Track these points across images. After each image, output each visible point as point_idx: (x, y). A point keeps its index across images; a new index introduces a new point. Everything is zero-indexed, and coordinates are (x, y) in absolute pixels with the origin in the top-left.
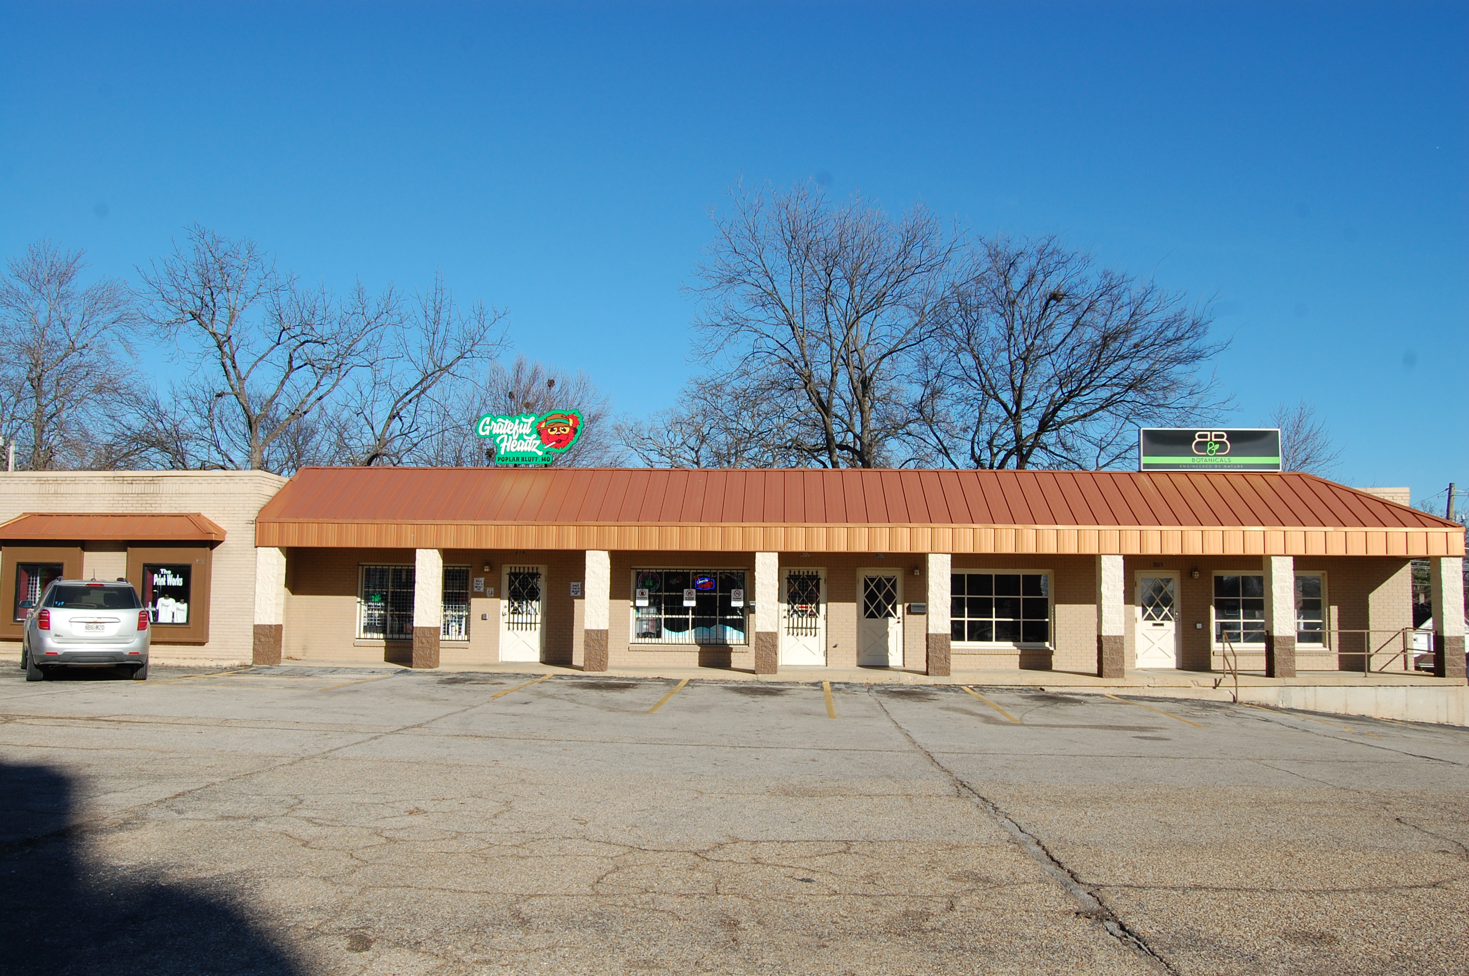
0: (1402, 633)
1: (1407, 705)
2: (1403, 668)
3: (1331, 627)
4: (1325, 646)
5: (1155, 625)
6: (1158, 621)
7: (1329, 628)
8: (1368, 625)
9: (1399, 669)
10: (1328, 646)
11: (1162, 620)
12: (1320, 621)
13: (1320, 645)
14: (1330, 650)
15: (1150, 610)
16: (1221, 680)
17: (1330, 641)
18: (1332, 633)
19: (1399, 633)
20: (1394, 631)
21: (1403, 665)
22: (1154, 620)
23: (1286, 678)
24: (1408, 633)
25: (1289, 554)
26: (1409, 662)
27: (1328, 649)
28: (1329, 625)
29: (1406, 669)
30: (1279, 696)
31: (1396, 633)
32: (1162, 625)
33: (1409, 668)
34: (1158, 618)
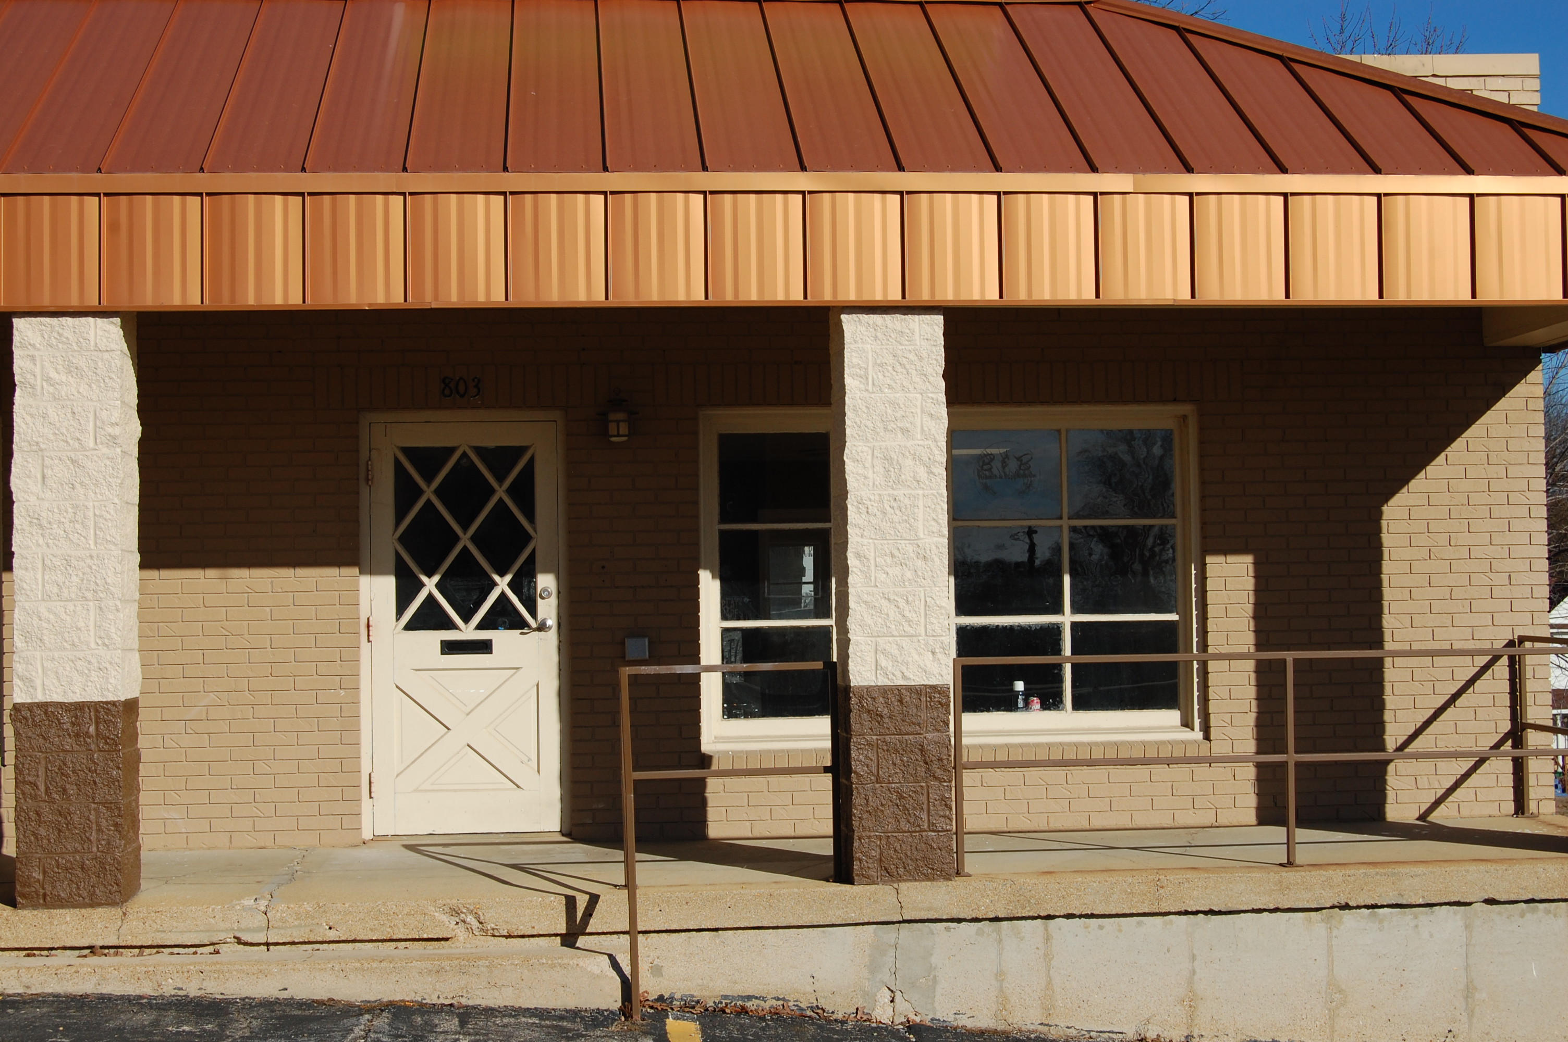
0: (1505, 661)
1: (1469, 991)
2: (1510, 807)
3: (1211, 640)
4: (1187, 723)
5: (450, 648)
6: (468, 632)
7: (1204, 646)
8: (1378, 631)
9: (1492, 809)
10: (1197, 722)
11: (481, 626)
12: (1174, 617)
13: (1172, 717)
14: (1207, 737)
15: (430, 584)
16: (594, 899)
17: (1205, 700)
18: (1212, 666)
19: (1495, 659)
20: (1472, 653)
21: (1510, 794)
22: (450, 625)
23: (903, 886)
24: (1529, 659)
25: (925, 296)
26: (1532, 780)
27: (1198, 735)
28: (1204, 632)
29: (1520, 806)
30: (873, 968)
31: (1482, 660)
32: (484, 647)
33: (1532, 807)
34: (466, 620)
